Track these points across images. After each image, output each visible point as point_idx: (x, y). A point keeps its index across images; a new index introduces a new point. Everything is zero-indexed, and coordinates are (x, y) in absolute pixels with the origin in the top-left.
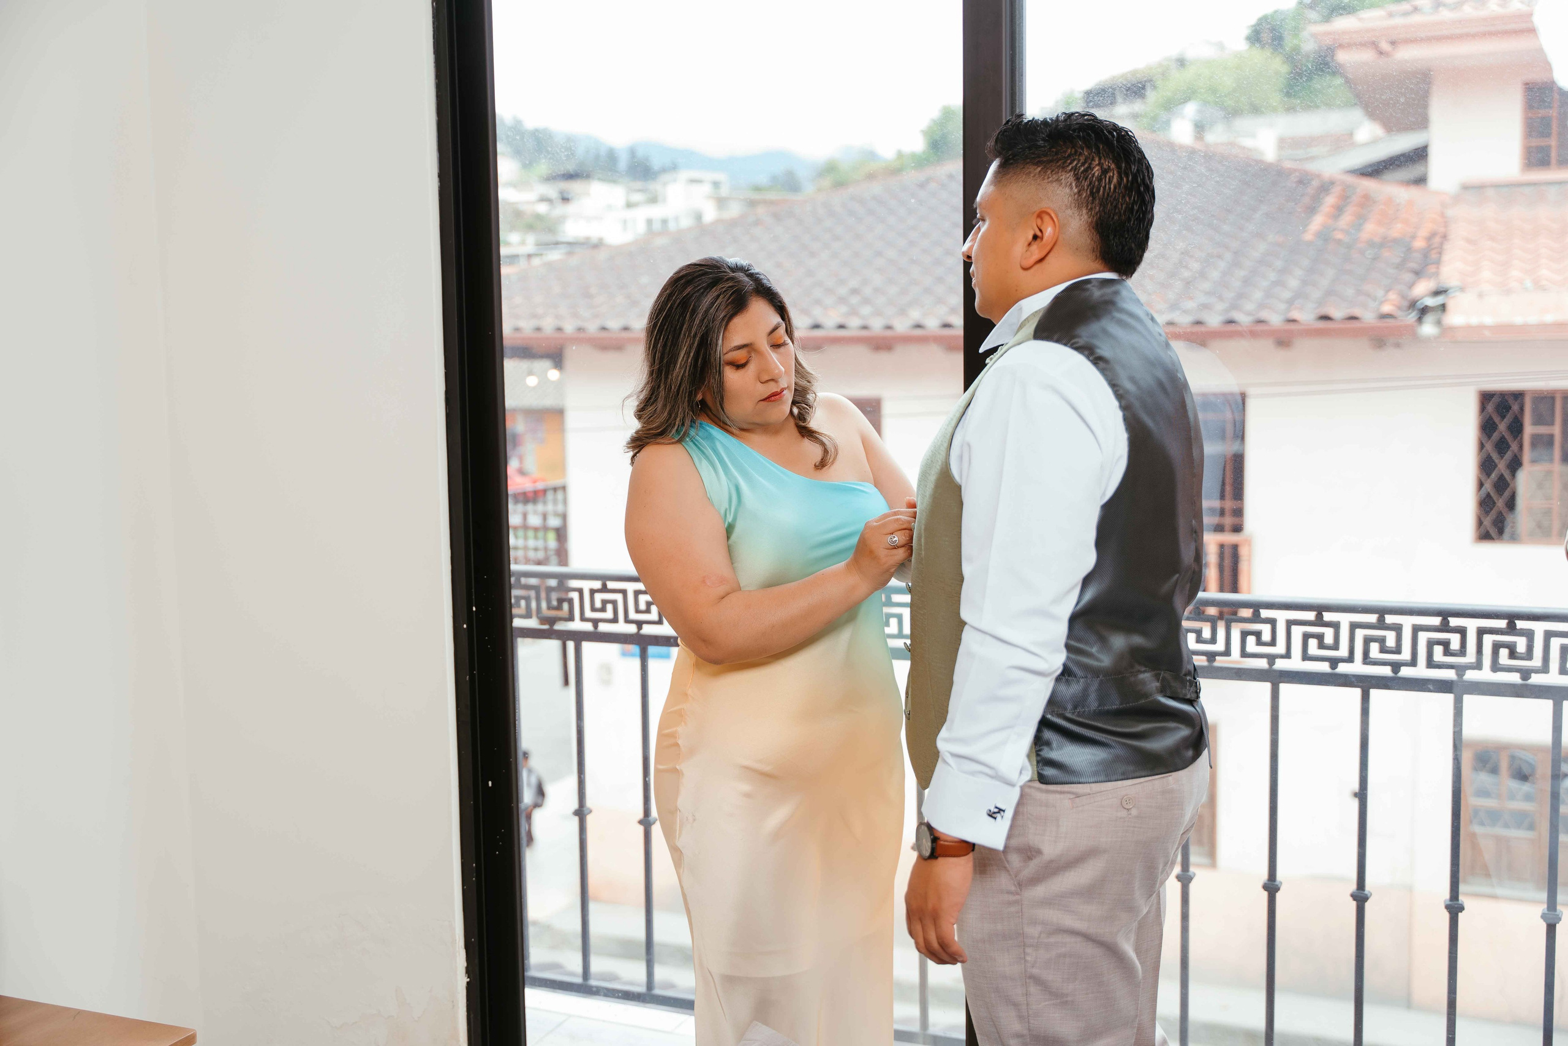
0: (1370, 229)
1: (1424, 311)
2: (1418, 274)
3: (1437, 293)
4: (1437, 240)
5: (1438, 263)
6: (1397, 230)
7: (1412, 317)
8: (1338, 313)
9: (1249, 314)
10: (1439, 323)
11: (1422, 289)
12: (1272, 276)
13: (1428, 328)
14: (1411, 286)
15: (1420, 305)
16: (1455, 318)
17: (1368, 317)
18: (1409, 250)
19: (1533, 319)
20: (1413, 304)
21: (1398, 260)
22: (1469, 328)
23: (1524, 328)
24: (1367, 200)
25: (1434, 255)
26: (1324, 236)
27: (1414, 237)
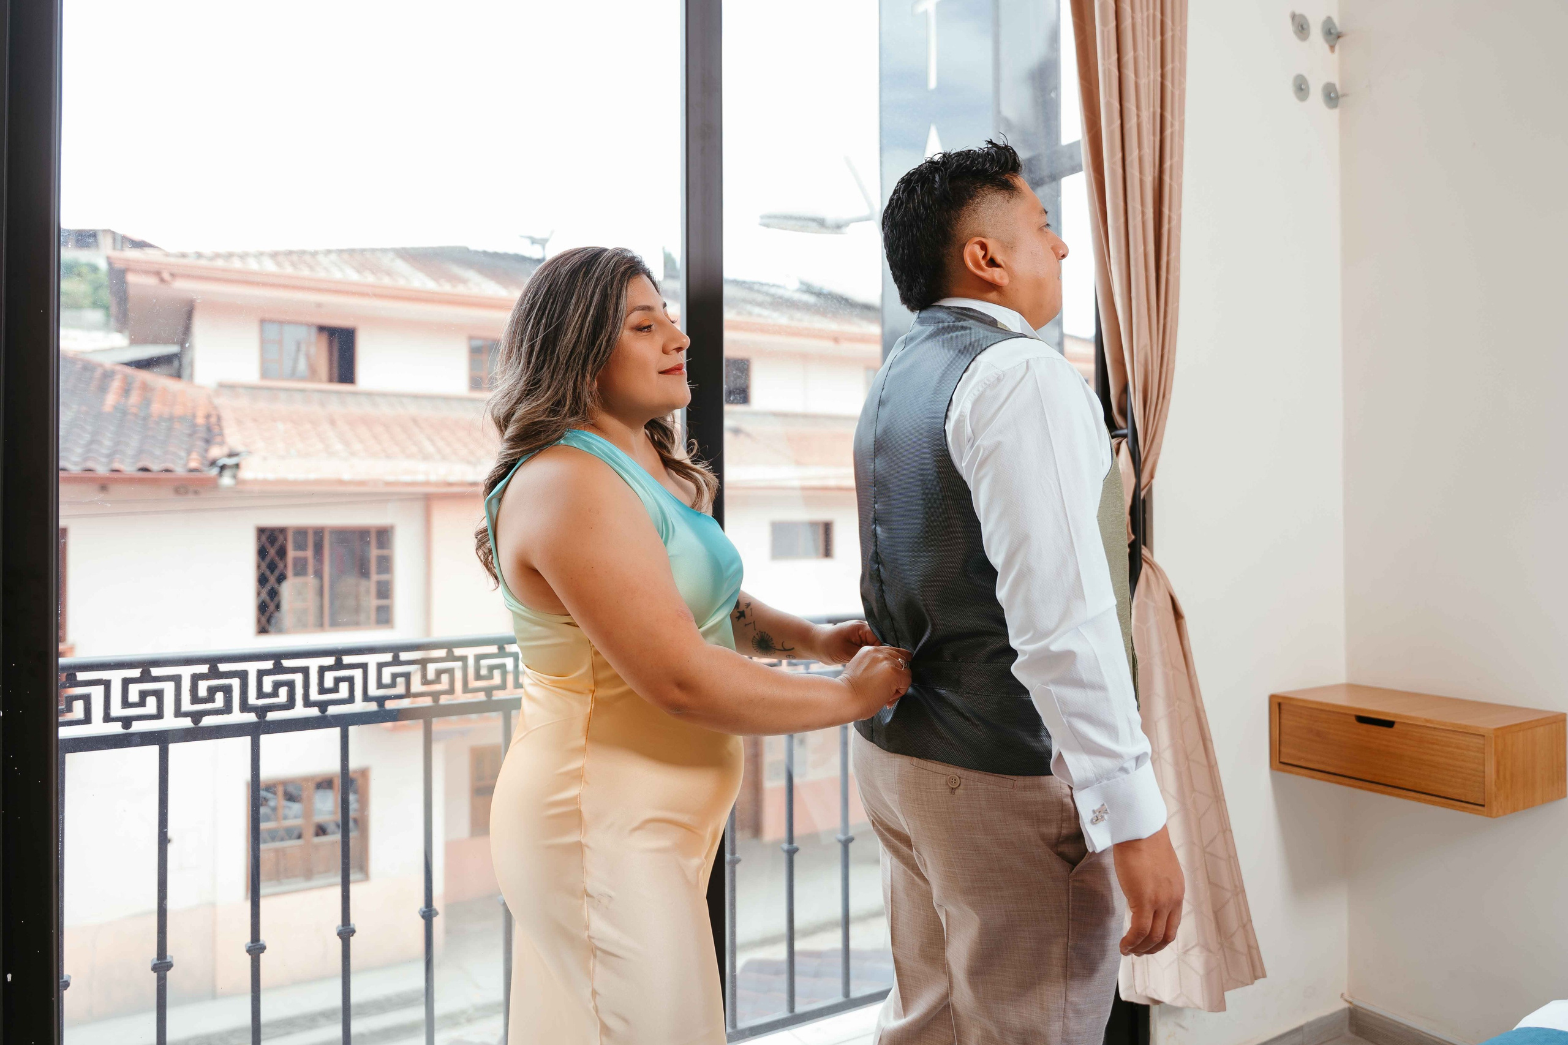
0: (156, 408)
1: (223, 468)
2: (208, 441)
3: (231, 455)
4: (213, 420)
5: (221, 434)
6: (178, 410)
7: (214, 471)
8: (155, 467)
9: (76, 464)
10: (234, 477)
11: (215, 452)
12: (87, 437)
13: (226, 480)
14: (206, 451)
15: (221, 462)
16: (246, 474)
17: (180, 471)
18: (194, 425)
19: (301, 476)
20: (213, 463)
21: (188, 432)
22: (255, 482)
23: (295, 482)
24: (145, 387)
25: (216, 430)
26: (122, 412)
27: (194, 416)
